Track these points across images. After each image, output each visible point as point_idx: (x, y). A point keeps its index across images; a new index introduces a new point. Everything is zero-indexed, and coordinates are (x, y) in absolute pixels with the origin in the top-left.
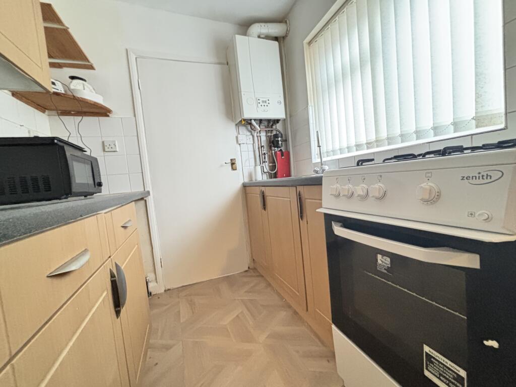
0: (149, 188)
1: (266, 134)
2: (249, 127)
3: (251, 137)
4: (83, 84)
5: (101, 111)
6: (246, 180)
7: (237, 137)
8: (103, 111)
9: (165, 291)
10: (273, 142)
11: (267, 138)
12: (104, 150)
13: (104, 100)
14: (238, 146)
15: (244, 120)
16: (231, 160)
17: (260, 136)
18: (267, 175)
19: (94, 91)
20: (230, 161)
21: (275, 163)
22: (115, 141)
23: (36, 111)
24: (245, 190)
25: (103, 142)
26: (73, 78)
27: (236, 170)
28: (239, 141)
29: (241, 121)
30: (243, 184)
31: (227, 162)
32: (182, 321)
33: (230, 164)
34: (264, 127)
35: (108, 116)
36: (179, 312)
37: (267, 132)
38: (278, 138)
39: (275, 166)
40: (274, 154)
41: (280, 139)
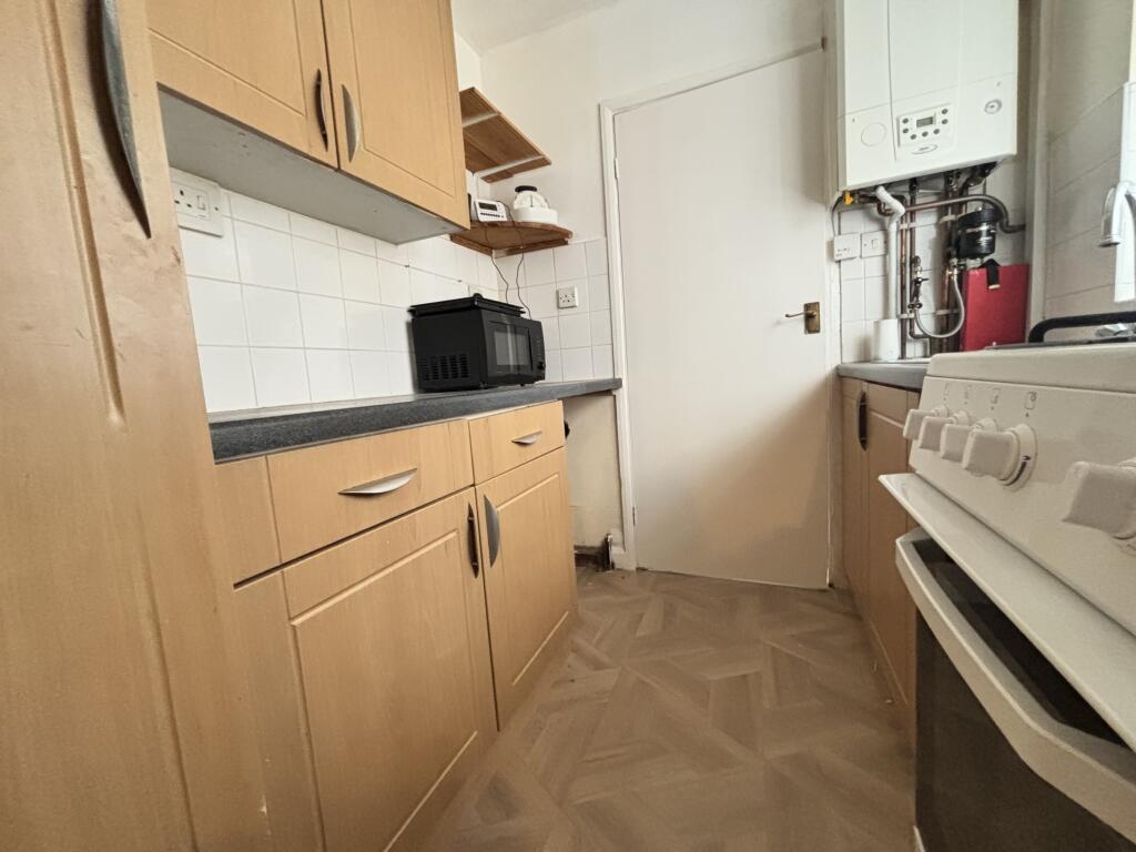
0: (622, 374)
1: (940, 217)
2: (875, 210)
3: (879, 236)
4: (531, 197)
5: (553, 238)
6: (849, 358)
7: (831, 245)
8: (556, 236)
9: (637, 569)
10: (957, 243)
11: (939, 234)
12: (558, 307)
13: (559, 215)
14: (835, 266)
15: (853, 193)
16: (807, 306)
17: (912, 230)
18: (925, 344)
19: (545, 204)
20: (802, 310)
21: (957, 305)
22: (572, 289)
23: (480, 254)
24: (842, 384)
25: (557, 292)
26: (520, 189)
27: (818, 331)
28: (836, 252)
29: (841, 199)
30: (837, 368)
31: (791, 314)
32: (638, 634)
33: (802, 316)
34: (933, 198)
35: (566, 243)
36: (641, 616)
37: (942, 211)
38: (980, 225)
39: (957, 316)
40: (955, 278)
41: (984, 228)
